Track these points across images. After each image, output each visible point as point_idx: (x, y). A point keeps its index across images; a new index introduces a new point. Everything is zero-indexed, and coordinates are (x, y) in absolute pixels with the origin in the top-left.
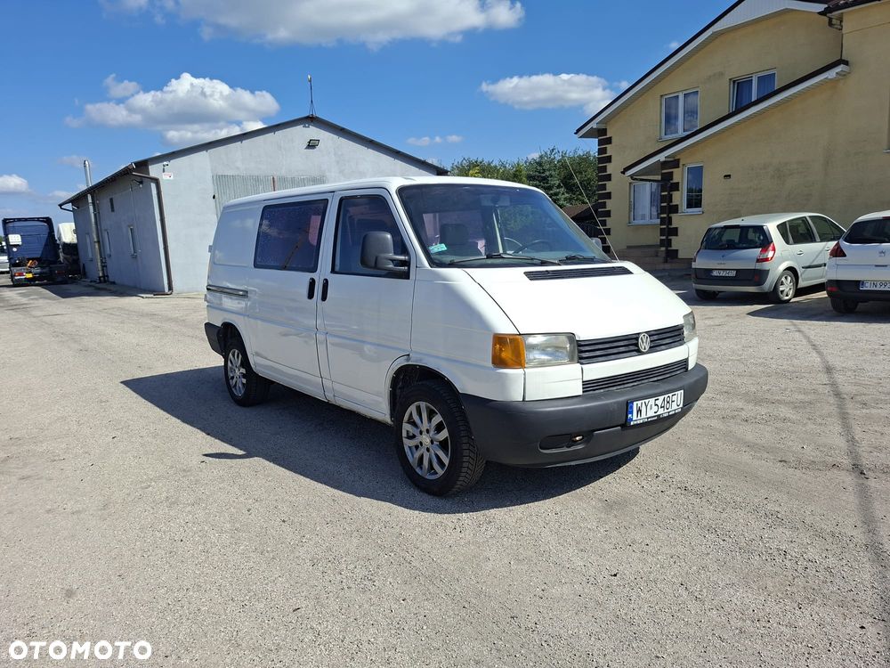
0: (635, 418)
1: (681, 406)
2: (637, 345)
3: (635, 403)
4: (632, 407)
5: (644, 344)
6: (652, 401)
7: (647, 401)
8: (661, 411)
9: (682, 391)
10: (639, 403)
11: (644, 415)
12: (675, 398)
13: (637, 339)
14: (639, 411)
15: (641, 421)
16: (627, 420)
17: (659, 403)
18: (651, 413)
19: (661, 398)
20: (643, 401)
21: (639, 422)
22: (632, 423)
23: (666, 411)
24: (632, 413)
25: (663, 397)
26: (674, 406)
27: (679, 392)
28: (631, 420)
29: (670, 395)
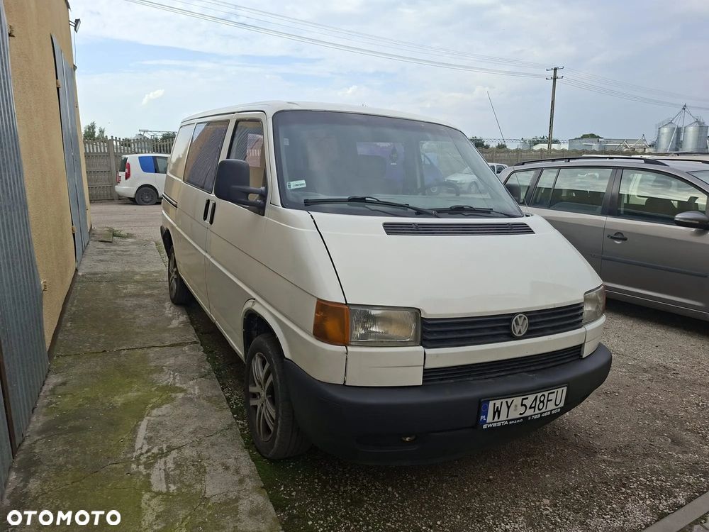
0: (490, 419)
1: (562, 405)
2: (509, 327)
3: (491, 403)
4: (487, 408)
5: (521, 327)
6: (518, 400)
7: (509, 401)
8: (529, 412)
9: (565, 389)
10: (498, 403)
11: (503, 416)
12: (552, 397)
13: (510, 320)
14: (497, 412)
15: (499, 424)
16: (478, 424)
17: (527, 402)
18: (514, 414)
19: (532, 397)
20: (504, 401)
21: (494, 425)
22: (485, 426)
23: (537, 411)
24: (486, 415)
25: (534, 396)
26: (551, 406)
27: (560, 390)
28: (485, 422)
29: (546, 393)
